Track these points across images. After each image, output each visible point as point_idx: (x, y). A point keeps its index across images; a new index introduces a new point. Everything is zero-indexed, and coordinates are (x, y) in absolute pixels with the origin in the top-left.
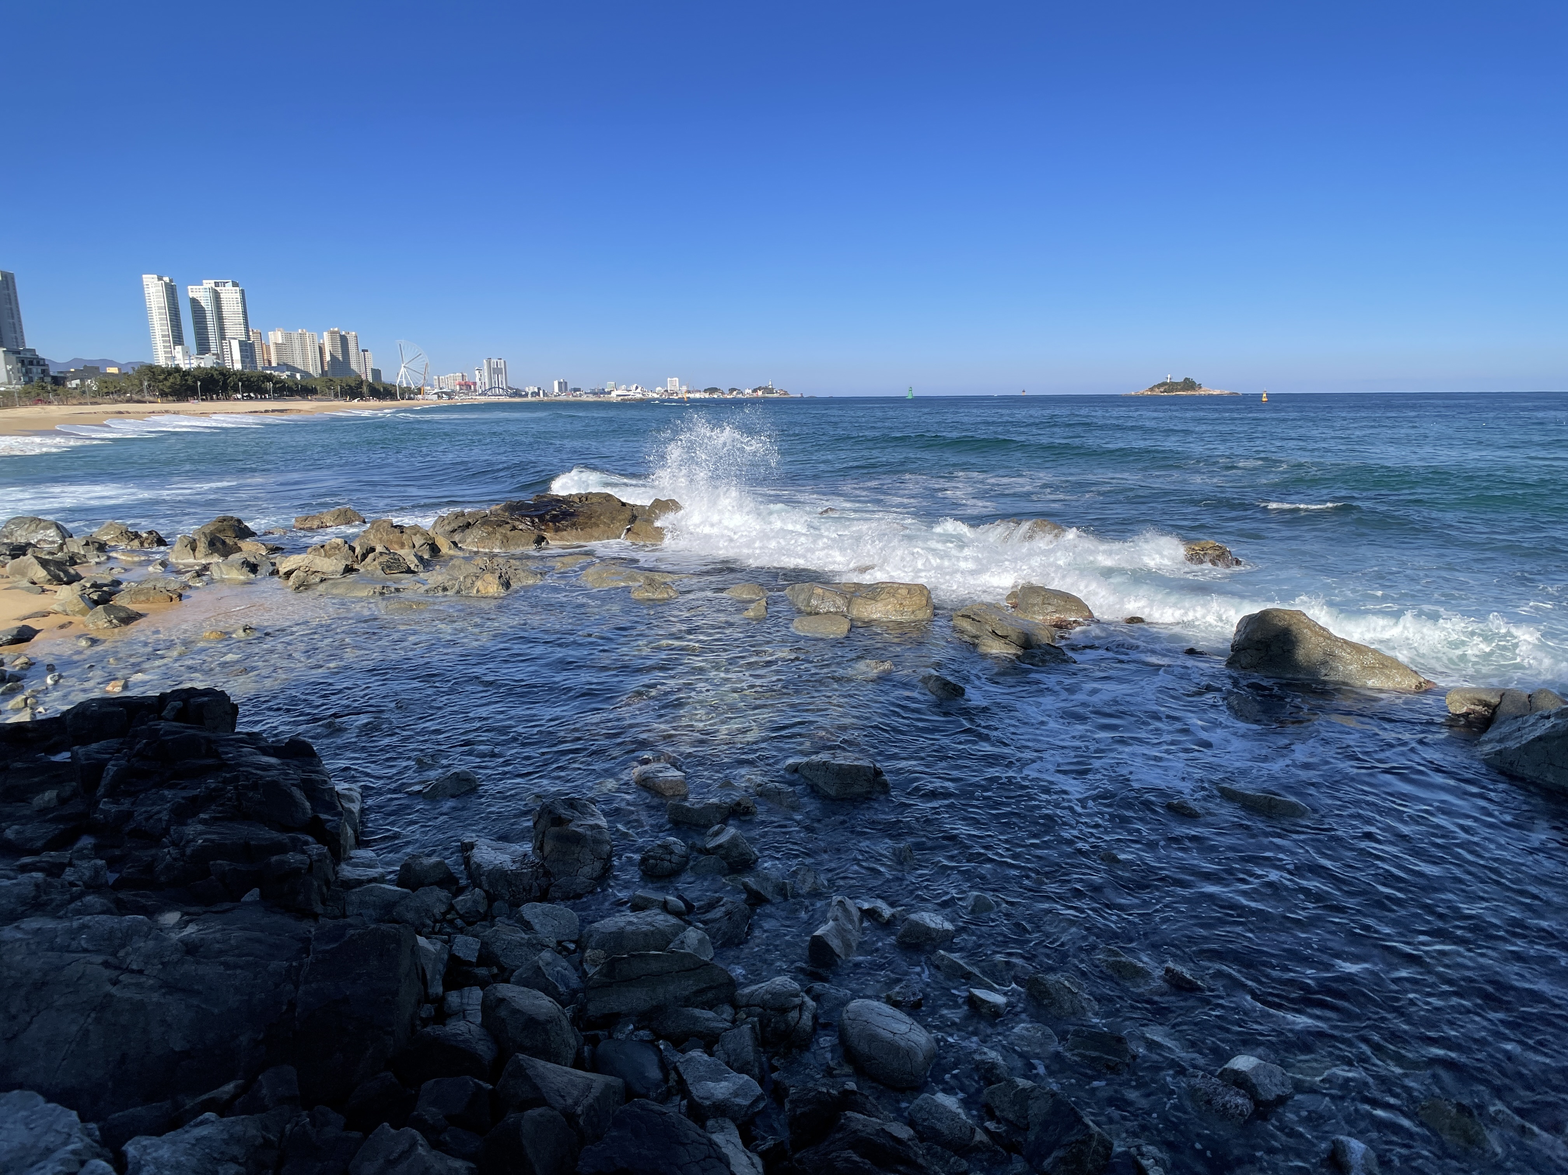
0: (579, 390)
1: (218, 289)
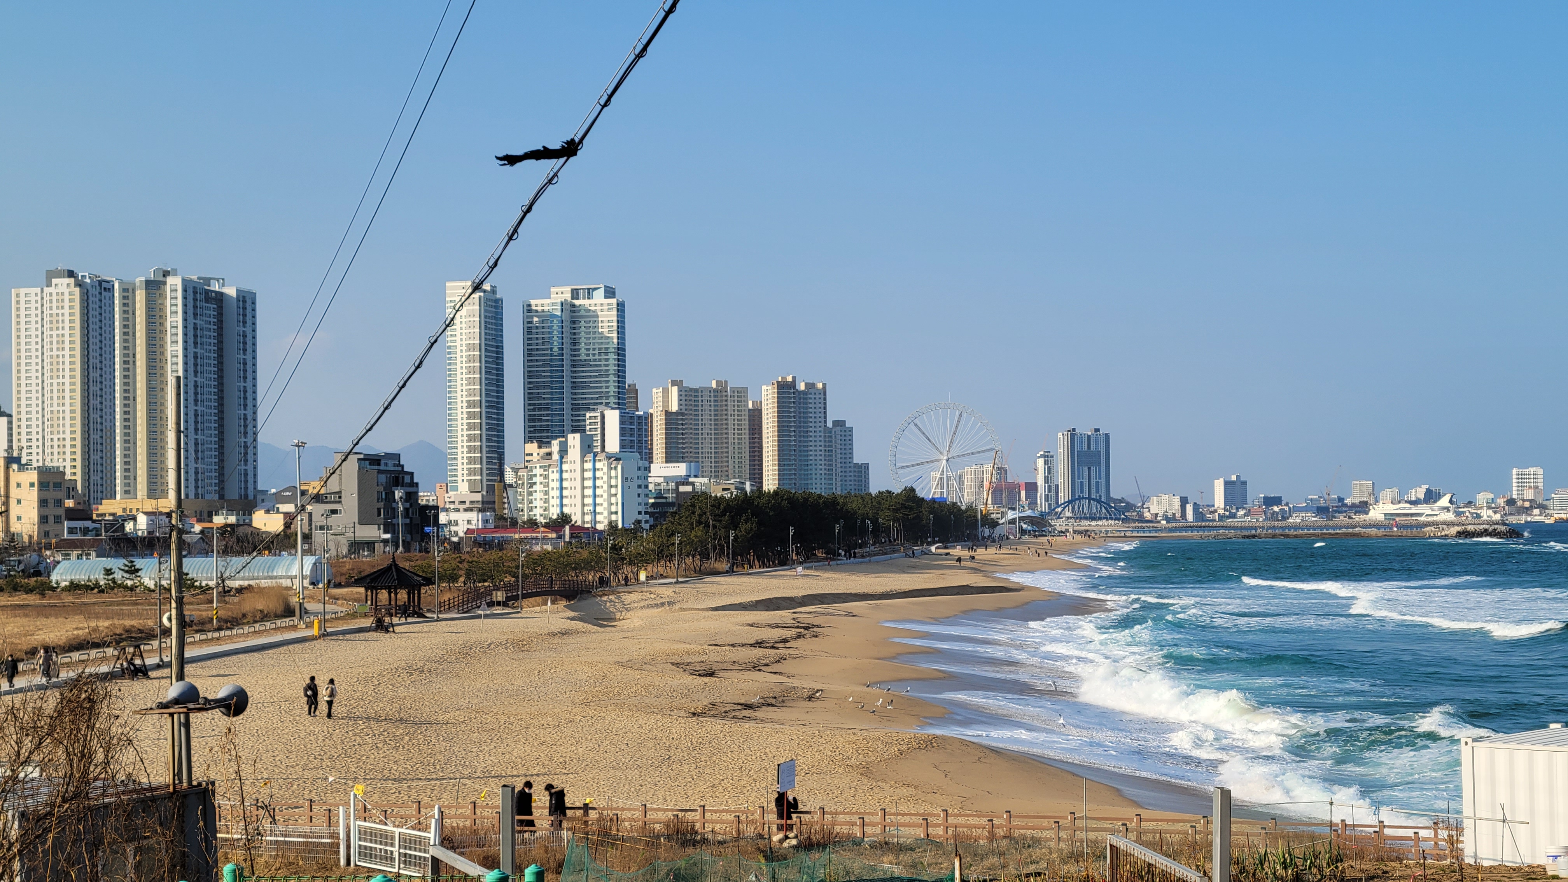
0: (1277, 501)
1: (577, 302)
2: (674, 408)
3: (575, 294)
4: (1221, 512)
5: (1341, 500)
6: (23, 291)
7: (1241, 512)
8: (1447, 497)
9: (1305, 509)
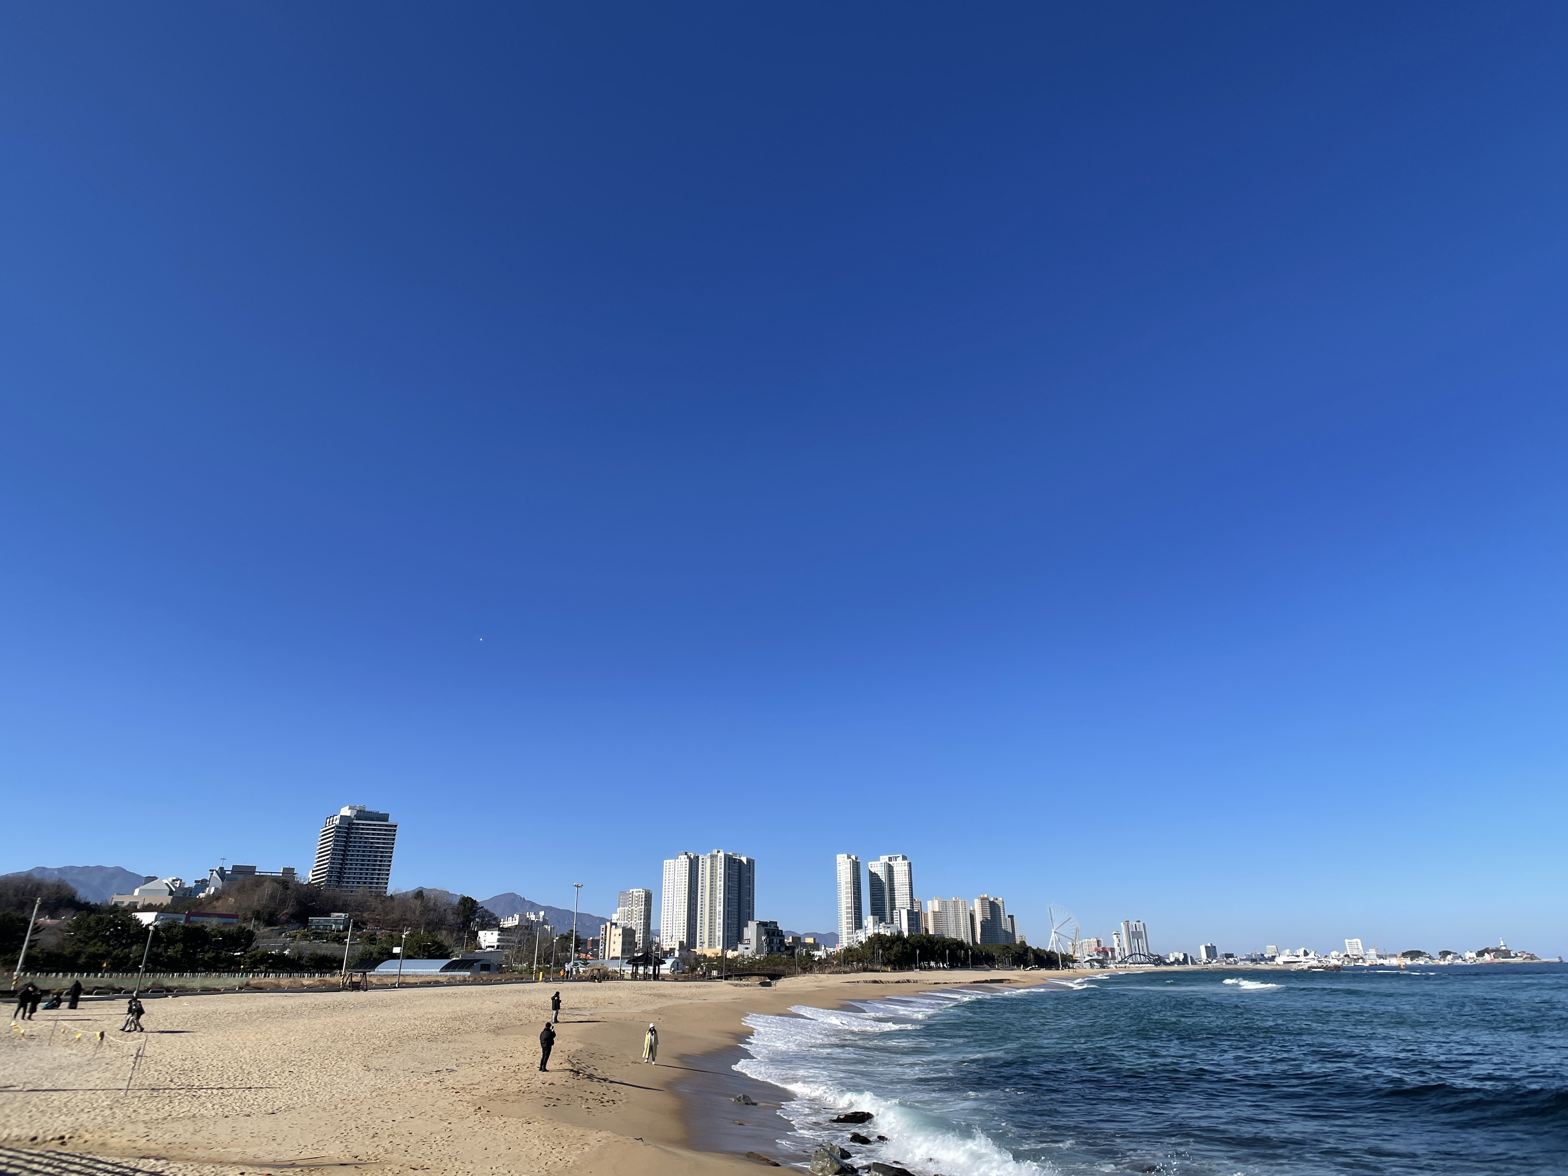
0: (1231, 956)
1: (890, 863)
2: (937, 910)
3: (890, 859)
4: (1204, 961)
5: (1262, 955)
6: (668, 861)
7: (1215, 961)
8: (1313, 953)
9: (1246, 960)
